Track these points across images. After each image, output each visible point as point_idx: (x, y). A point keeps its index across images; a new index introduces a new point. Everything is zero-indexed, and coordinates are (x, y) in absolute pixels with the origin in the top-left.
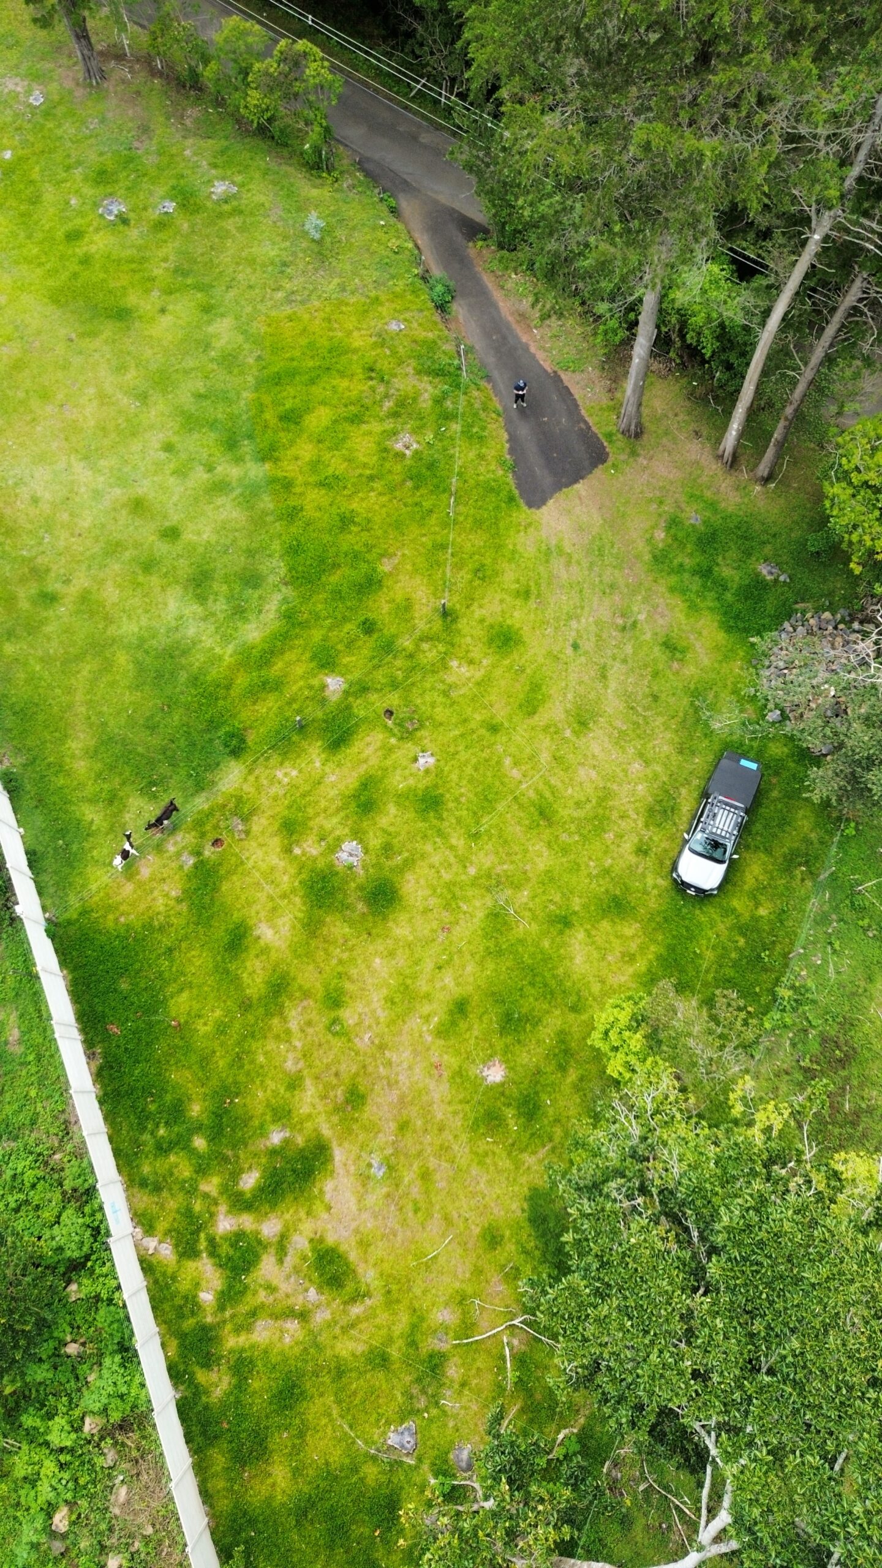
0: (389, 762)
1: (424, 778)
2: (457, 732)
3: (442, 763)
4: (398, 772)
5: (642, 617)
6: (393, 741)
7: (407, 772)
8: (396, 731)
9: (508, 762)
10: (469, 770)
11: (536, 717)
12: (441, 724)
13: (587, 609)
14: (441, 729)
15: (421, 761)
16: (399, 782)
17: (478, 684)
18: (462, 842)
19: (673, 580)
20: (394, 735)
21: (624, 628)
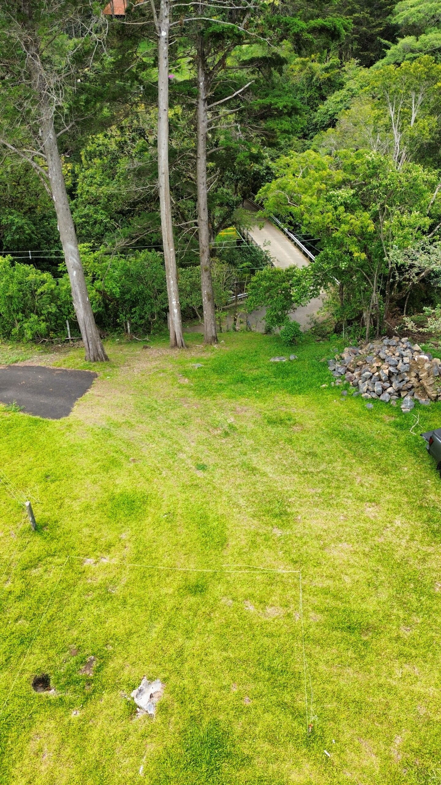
0: (92, 751)
1: (165, 723)
2: (159, 626)
3: (173, 679)
4: (120, 750)
5: (231, 420)
6: (75, 715)
7: (133, 739)
8: (69, 696)
9: (251, 608)
10: (217, 656)
11: (232, 542)
12: (130, 634)
15: (143, 701)
20: (71, 705)
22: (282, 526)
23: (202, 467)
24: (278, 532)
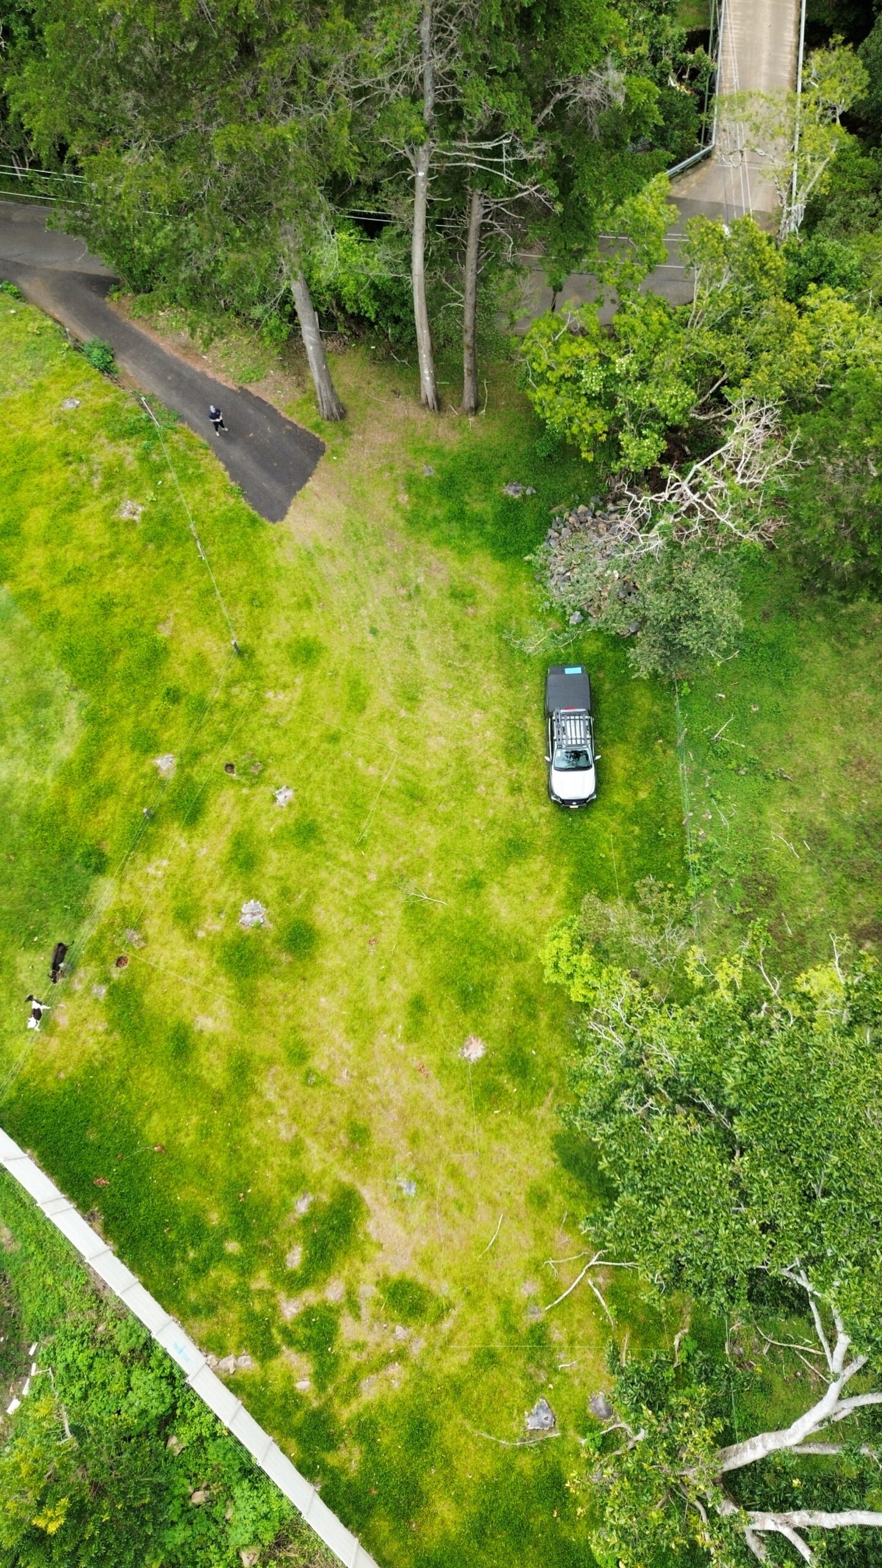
0: (250, 813)
1: (289, 812)
2: (302, 757)
3: (301, 792)
4: (263, 817)
5: (421, 580)
6: (245, 791)
7: (271, 814)
8: (243, 780)
9: (360, 763)
10: (328, 786)
11: (368, 711)
12: (283, 756)
13: (368, 593)
14: (285, 760)
15: (280, 798)
16: (269, 827)
17: (301, 704)
18: (352, 855)
19: (434, 534)
20: (244, 785)
21: (410, 597)
22: (408, 709)
23: (374, 632)
24: (403, 713)
